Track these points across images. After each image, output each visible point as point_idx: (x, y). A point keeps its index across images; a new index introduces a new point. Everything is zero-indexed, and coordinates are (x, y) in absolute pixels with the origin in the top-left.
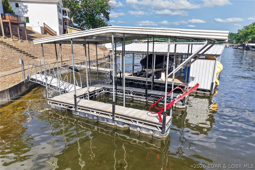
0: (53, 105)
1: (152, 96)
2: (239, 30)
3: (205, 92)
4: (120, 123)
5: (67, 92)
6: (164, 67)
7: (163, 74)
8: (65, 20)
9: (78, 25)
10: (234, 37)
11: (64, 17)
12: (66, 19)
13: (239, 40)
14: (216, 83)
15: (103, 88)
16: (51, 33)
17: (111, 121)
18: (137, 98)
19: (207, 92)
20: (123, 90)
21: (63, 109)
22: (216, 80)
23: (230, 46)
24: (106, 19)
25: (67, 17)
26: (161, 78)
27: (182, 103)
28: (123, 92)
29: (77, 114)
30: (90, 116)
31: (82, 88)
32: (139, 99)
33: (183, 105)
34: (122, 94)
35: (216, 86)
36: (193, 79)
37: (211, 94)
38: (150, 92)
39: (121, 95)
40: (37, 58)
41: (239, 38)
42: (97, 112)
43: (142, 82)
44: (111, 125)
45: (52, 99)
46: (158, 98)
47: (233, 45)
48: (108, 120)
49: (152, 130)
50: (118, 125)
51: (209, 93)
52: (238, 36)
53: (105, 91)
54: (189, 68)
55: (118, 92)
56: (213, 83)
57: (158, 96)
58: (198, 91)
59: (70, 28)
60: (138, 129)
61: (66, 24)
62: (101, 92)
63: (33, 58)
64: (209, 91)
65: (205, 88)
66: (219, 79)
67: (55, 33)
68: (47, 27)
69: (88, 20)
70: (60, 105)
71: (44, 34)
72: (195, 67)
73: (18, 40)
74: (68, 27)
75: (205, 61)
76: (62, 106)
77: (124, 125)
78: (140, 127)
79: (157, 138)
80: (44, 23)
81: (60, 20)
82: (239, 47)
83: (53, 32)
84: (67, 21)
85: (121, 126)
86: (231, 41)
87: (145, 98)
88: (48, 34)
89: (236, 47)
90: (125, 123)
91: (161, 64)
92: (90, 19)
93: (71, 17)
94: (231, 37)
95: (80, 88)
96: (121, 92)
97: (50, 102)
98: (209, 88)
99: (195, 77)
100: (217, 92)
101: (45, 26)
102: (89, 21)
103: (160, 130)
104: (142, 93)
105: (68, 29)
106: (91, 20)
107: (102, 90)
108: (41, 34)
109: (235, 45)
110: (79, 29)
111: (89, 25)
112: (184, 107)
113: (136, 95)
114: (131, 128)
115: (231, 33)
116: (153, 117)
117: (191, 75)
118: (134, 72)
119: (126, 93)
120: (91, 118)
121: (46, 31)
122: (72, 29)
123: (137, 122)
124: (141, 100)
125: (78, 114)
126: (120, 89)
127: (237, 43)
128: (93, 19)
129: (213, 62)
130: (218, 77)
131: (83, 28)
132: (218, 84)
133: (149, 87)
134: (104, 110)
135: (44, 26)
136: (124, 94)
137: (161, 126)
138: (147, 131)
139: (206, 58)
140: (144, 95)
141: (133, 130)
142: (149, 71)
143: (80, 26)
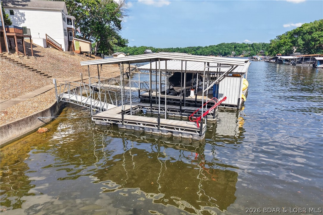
0: (97, 121)
1: (186, 112)
2: (271, 41)
3: (233, 108)
4: (164, 131)
5: (105, 110)
6: (192, 85)
7: (192, 92)
8: (69, 30)
9: (82, 35)
10: (266, 48)
11: (69, 26)
12: (71, 28)
13: (271, 52)
14: (243, 99)
15: (138, 106)
16: (54, 46)
17: (156, 131)
18: (172, 114)
19: (235, 107)
20: (158, 107)
21: (108, 124)
22: (242, 96)
23: (262, 60)
24: (117, 28)
25: (72, 27)
26: (190, 95)
27: (213, 116)
28: (158, 110)
29: (123, 128)
30: (136, 128)
31: (117, 106)
32: (174, 115)
33: (214, 118)
34: (158, 111)
35: (243, 102)
36: (222, 95)
37: (238, 109)
38: (184, 108)
39: (156, 112)
40: (51, 77)
41: (272, 50)
42: (143, 124)
43: (172, 100)
44: (156, 134)
45: (96, 115)
46: (192, 113)
47: (265, 58)
48: (153, 130)
49: (192, 135)
50: (162, 133)
51: (236, 108)
52: (270, 47)
53: (139, 109)
54: (218, 85)
55: (153, 109)
56: (239, 99)
57: (192, 111)
58: (226, 107)
59: (77, 40)
60: (180, 135)
61: (71, 35)
62: (136, 110)
63: (48, 77)
64: (237, 106)
65: (233, 103)
66: (246, 96)
67: (60, 46)
68: (50, 38)
69: (95, 29)
70: (106, 120)
71: (47, 47)
72: (223, 85)
73: (23, 57)
74: (74, 38)
75: (232, 78)
76: (107, 121)
77: (167, 133)
78: (181, 133)
79: (196, 140)
80: (46, 34)
81: (64, 30)
82: (272, 61)
83: (57, 44)
84: (72, 31)
85: (166, 134)
86: (263, 52)
87: (180, 114)
88: (50, 47)
89: (268, 60)
90: (169, 131)
91: (189, 82)
92: (98, 28)
93: (76, 26)
94: (263, 48)
95: (115, 106)
96: (156, 109)
97: (94, 119)
98: (236, 104)
99: (223, 94)
100: (243, 108)
101: (48, 37)
102: (97, 30)
103: (198, 134)
104: (177, 109)
105: (74, 41)
106: (100, 29)
107: (137, 108)
108: (43, 47)
109: (268, 58)
110: (84, 40)
111: (97, 35)
112: (215, 119)
113: (171, 111)
114: (174, 135)
115: (263, 43)
116: (192, 125)
117: (220, 92)
118: (162, 90)
119: (161, 110)
120: (137, 129)
121: (49, 43)
122: (79, 41)
123: (179, 129)
124: (176, 116)
125: (125, 127)
126: (155, 106)
127: (269, 55)
128: (102, 28)
129: (239, 79)
130: (245, 93)
131: (88, 38)
132: (245, 100)
133: (183, 105)
134: (150, 121)
135: (46, 37)
136: (160, 111)
137: (199, 130)
138: (187, 136)
139: (233, 76)
140: (178, 111)
141: (176, 136)
142: (177, 89)
143: (85, 36)
